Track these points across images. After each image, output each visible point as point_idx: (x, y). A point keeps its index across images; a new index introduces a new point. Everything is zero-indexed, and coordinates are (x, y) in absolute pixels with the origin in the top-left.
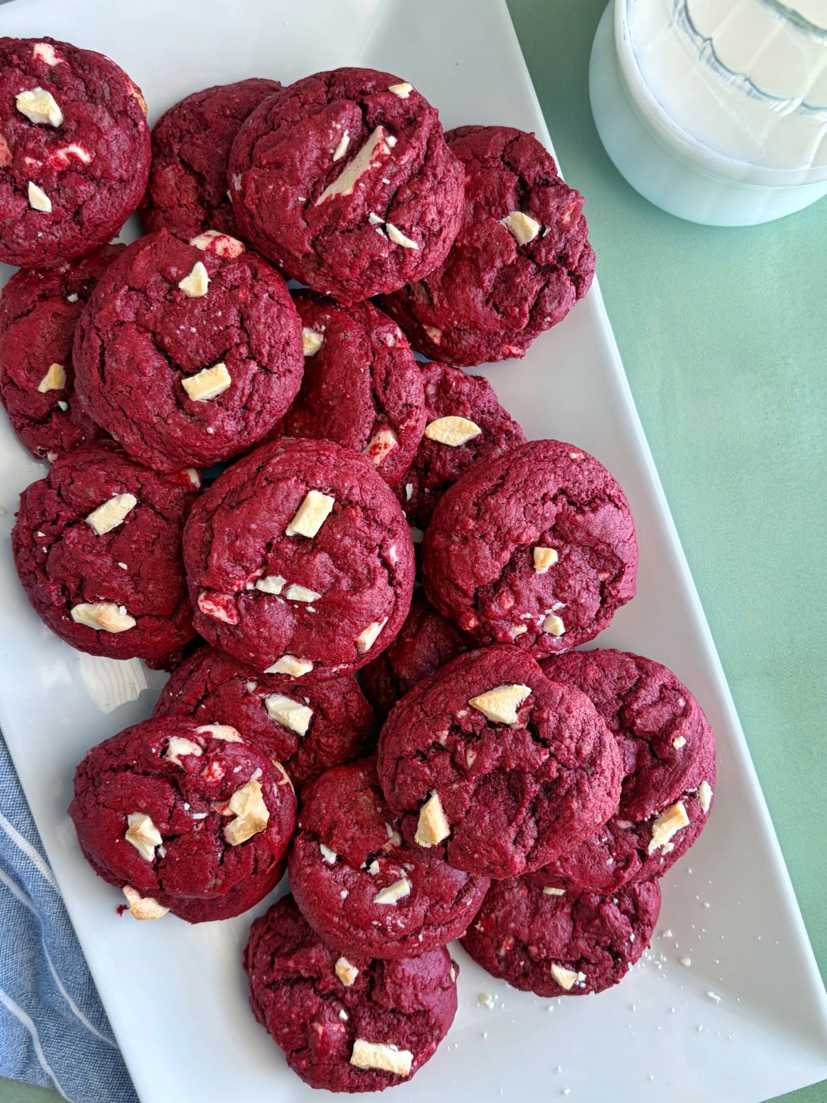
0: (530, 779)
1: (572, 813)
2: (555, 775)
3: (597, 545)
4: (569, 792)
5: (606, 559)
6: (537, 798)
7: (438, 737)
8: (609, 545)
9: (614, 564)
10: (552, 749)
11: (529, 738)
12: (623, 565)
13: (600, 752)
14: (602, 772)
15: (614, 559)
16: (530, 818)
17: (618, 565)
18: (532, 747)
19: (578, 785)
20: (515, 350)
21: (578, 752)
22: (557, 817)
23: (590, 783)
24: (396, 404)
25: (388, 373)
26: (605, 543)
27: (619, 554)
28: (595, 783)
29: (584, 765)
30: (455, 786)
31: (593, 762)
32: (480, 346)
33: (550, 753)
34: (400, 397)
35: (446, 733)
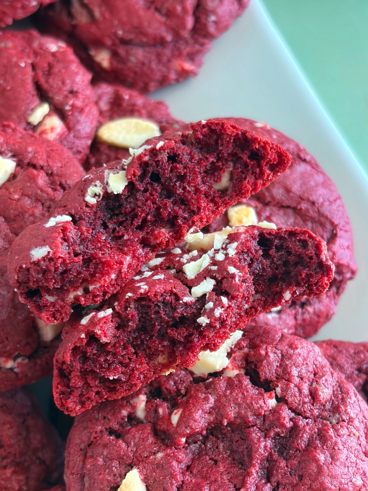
0: (256, 434)
1: (320, 468)
2: (289, 425)
3: (299, 203)
4: (310, 444)
5: (313, 220)
6: (269, 459)
7: (134, 407)
8: (313, 203)
9: (322, 225)
10: (278, 390)
11: (247, 382)
12: (334, 226)
13: (343, 399)
14: (351, 420)
15: (322, 219)
16: (266, 483)
17: (329, 226)
18: (253, 391)
19: (322, 435)
20: (188, 66)
21: (314, 395)
22: (301, 477)
23: (336, 430)
24: (60, 89)
25: (50, 66)
26: (308, 200)
27: (327, 213)
28: (344, 431)
29: (326, 414)
30: (160, 455)
31: (336, 409)
32: (150, 62)
33: (277, 398)
34: (63, 83)
35: (143, 398)
